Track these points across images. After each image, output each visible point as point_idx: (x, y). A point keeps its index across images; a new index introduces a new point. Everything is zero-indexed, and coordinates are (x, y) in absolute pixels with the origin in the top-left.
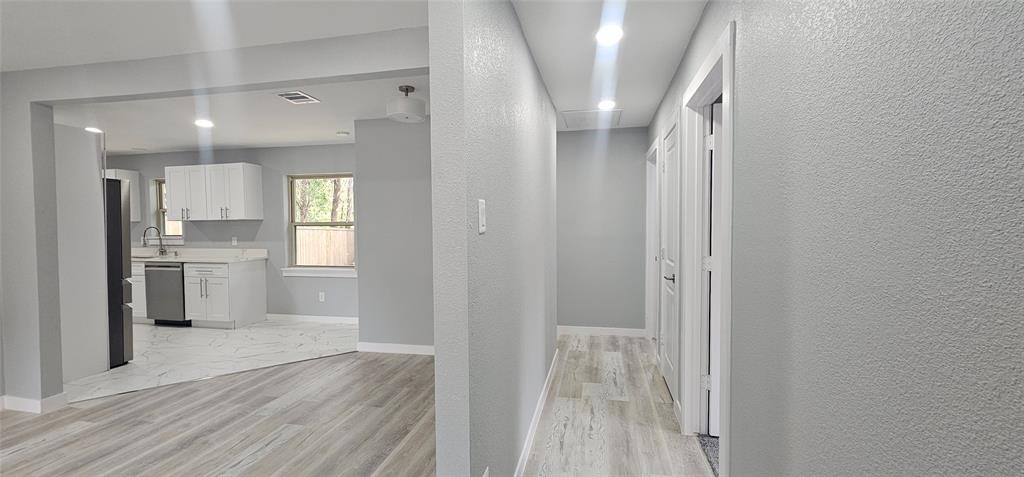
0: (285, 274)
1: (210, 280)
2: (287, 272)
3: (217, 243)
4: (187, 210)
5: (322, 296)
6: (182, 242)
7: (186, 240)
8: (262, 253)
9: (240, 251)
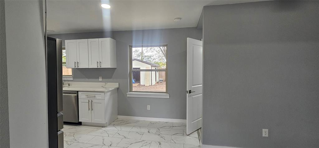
0: (128, 96)
1: (94, 101)
2: (129, 94)
3: (90, 80)
4: (78, 63)
5: (149, 107)
6: (72, 79)
7: (74, 78)
8: (116, 85)
9: (104, 84)
